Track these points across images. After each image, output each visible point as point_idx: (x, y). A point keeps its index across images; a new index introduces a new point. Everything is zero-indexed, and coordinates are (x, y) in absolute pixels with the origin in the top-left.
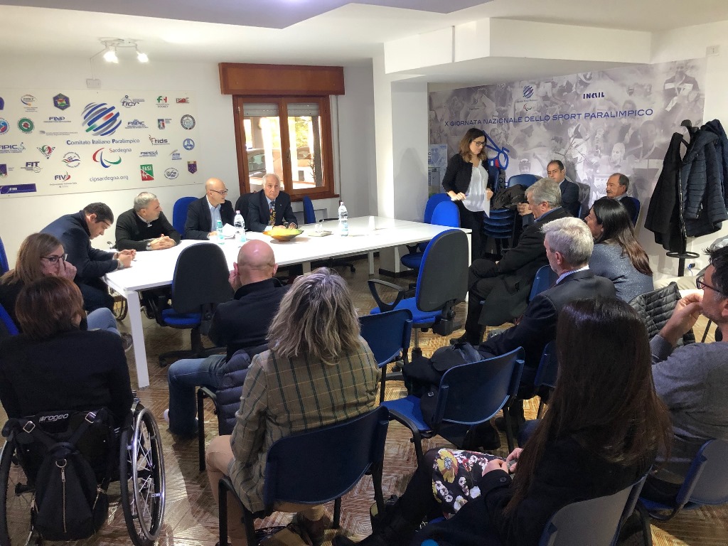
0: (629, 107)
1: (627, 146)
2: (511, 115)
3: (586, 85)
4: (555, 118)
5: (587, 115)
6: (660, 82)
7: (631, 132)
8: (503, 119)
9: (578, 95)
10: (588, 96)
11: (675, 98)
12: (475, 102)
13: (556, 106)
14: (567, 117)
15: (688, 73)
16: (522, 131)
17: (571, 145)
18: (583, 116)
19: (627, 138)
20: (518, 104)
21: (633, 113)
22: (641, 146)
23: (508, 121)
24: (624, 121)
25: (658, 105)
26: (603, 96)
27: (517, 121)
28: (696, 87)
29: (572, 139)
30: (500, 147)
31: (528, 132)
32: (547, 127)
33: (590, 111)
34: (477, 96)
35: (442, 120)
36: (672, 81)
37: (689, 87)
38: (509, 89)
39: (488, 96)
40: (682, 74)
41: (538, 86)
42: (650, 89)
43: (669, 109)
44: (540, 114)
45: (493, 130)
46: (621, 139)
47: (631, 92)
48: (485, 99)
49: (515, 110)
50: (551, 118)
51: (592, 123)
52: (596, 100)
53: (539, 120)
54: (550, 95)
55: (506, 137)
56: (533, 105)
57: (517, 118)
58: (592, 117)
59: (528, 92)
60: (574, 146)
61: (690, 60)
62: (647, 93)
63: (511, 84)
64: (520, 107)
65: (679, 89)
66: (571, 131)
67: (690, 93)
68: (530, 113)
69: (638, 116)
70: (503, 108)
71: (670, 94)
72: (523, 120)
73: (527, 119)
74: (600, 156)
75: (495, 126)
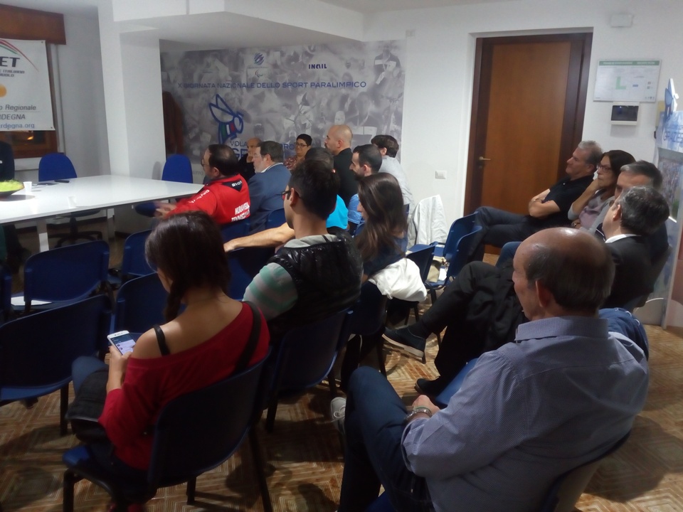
0: (347, 79)
1: (347, 114)
2: (244, 81)
3: (311, 56)
4: (285, 85)
5: (312, 85)
6: (371, 59)
7: (349, 101)
8: (236, 84)
9: (304, 65)
10: (313, 66)
11: (383, 73)
12: (208, 65)
13: (286, 74)
14: (295, 85)
15: (393, 52)
16: (255, 96)
17: (300, 112)
18: (309, 85)
19: (347, 106)
20: (250, 70)
21: (350, 84)
22: (358, 114)
23: (241, 86)
24: (344, 91)
25: (370, 79)
26: (325, 68)
27: (250, 86)
28: (398, 65)
29: (300, 106)
30: (234, 110)
31: (260, 98)
32: (278, 94)
33: (315, 80)
34: (209, 59)
35: (175, 81)
36: (380, 58)
37: (393, 64)
38: (241, 54)
39: (221, 60)
40: (387, 52)
41: (268, 53)
42: (364, 64)
43: (378, 82)
44: (270, 81)
45: (227, 95)
46: (342, 107)
47: (348, 66)
48: (218, 64)
49: (247, 76)
50: (281, 85)
51: (317, 92)
52: (320, 71)
53: (270, 86)
54: (279, 63)
55: (240, 101)
56: (264, 72)
57: (249, 84)
58: (317, 86)
59: (259, 59)
60: (303, 112)
61: (394, 41)
62: (361, 67)
63: (242, 50)
64: (252, 73)
65: (386, 66)
66: (300, 99)
67: (394, 69)
68: (262, 80)
69: (354, 87)
70: (236, 73)
71: (379, 69)
72: (255, 86)
73: (259, 85)
74: (325, 123)
75: (228, 90)
